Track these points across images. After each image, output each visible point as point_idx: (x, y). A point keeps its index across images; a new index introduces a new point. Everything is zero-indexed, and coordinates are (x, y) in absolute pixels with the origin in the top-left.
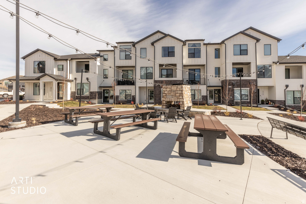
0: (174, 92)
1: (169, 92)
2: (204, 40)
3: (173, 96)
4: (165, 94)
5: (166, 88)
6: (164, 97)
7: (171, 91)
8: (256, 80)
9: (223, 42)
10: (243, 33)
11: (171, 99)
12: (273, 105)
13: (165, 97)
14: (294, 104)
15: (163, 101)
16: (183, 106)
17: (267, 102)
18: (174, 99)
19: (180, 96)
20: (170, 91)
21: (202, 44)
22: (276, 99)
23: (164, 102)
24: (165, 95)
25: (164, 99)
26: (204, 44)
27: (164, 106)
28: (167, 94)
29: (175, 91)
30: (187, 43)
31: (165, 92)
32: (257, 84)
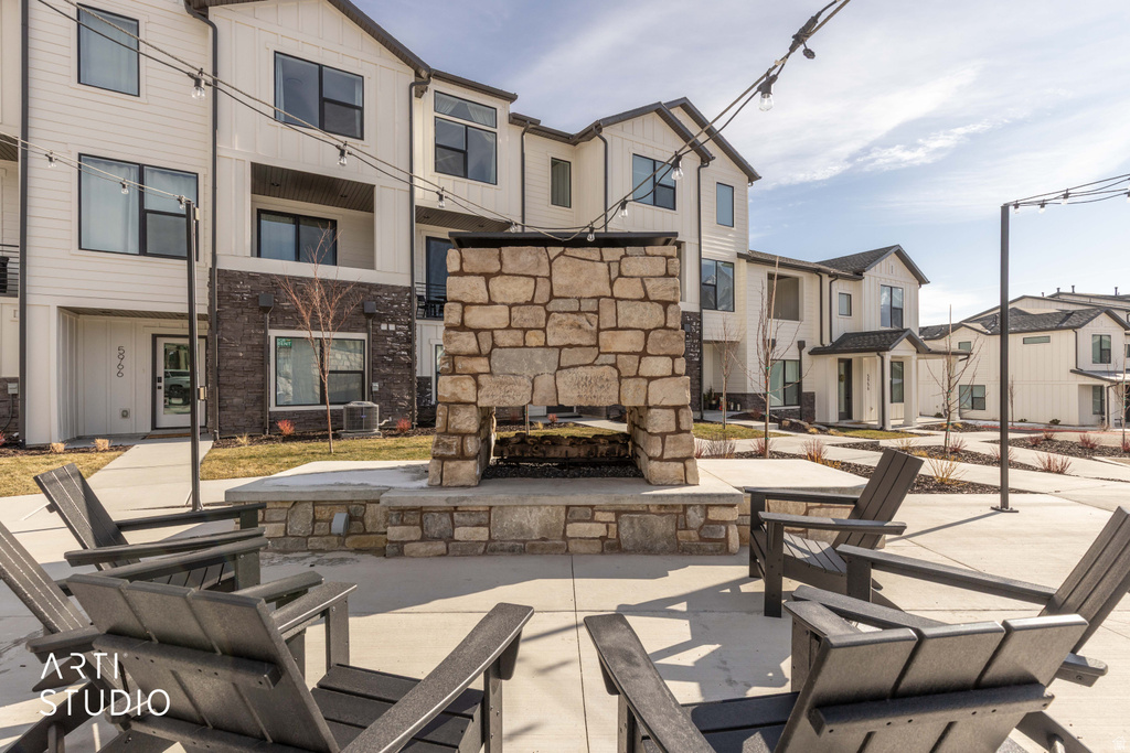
0: (582, 320)
1: (526, 316)
2: (511, 98)
3: (568, 357)
4: (477, 331)
5: (488, 276)
6: (461, 364)
7: (548, 303)
8: (701, 313)
9: (594, 131)
10: (661, 111)
11: (544, 382)
12: (734, 410)
13: (480, 365)
14: (785, 405)
15: (456, 404)
16: (679, 453)
17: (714, 402)
18: (588, 383)
19: (643, 354)
20: (531, 303)
21: (502, 117)
22: (745, 388)
23: (467, 421)
24: (472, 346)
25: (465, 389)
26: (516, 119)
27: (462, 456)
28: (504, 338)
29: (591, 305)
30: (434, 85)
31: (476, 317)
32: (701, 330)
